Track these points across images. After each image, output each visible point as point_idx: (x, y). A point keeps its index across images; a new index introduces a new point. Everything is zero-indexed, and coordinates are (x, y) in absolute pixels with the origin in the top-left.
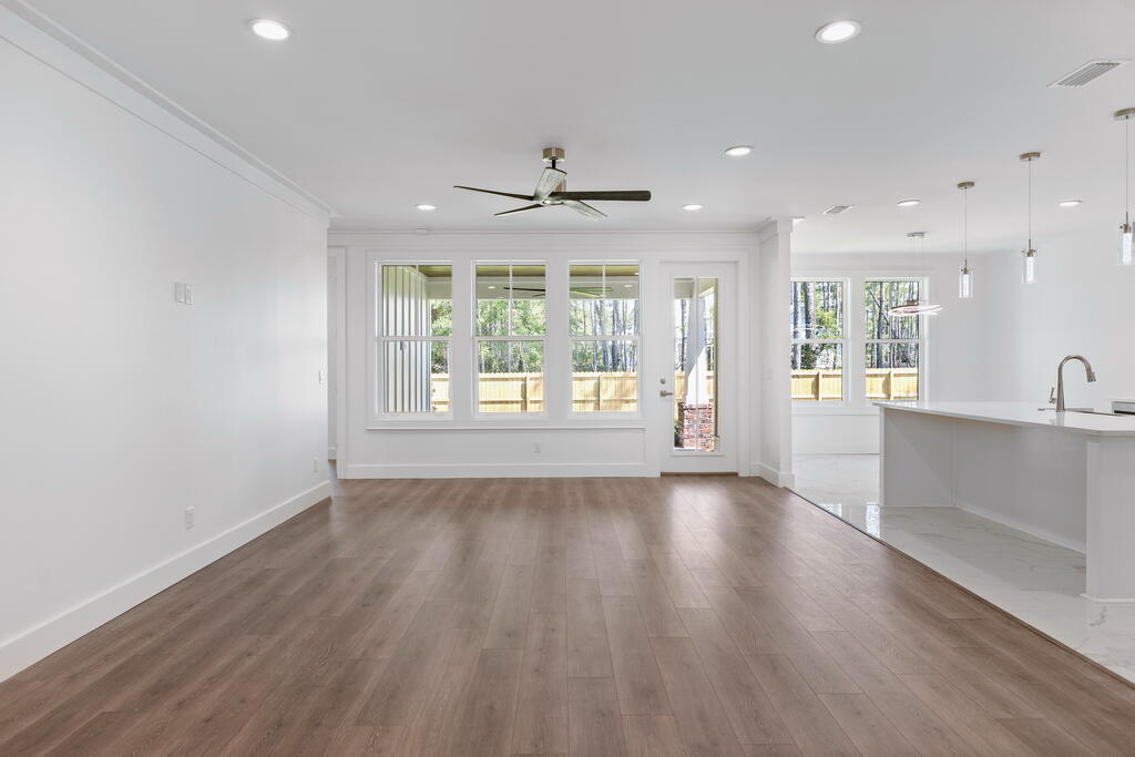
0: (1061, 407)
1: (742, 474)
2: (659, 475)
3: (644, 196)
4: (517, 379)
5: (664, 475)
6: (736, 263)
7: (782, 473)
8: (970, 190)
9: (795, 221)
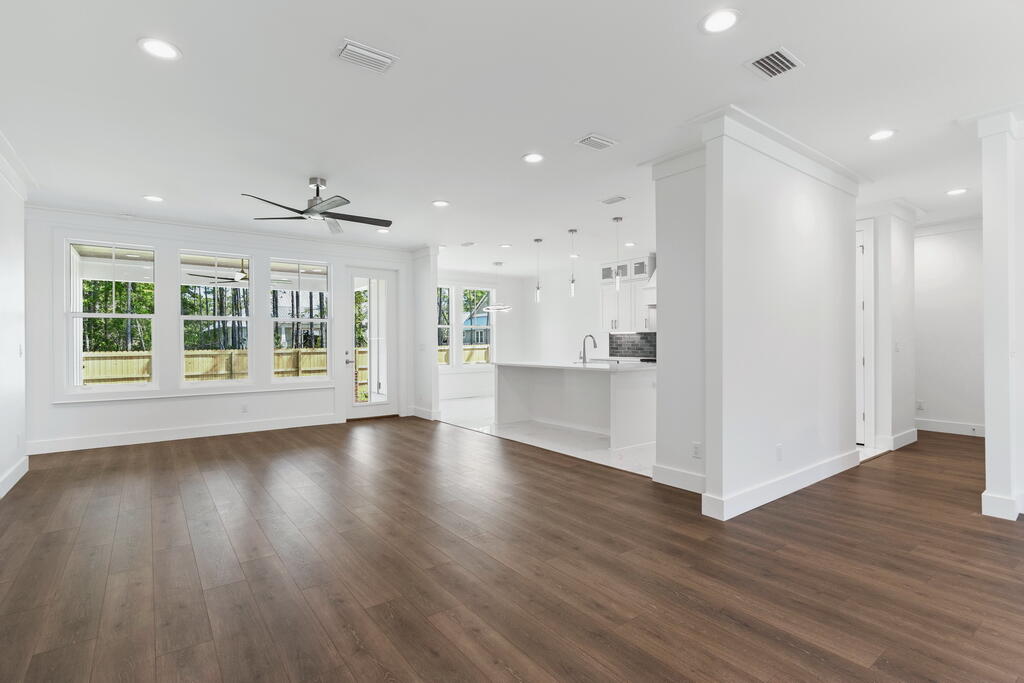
0: (584, 362)
1: (402, 415)
2: (345, 421)
3: (387, 224)
4: (144, 357)
5: (348, 421)
6: (396, 271)
7: (434, 410)
8: (540, 243)
9: (440, 248)
